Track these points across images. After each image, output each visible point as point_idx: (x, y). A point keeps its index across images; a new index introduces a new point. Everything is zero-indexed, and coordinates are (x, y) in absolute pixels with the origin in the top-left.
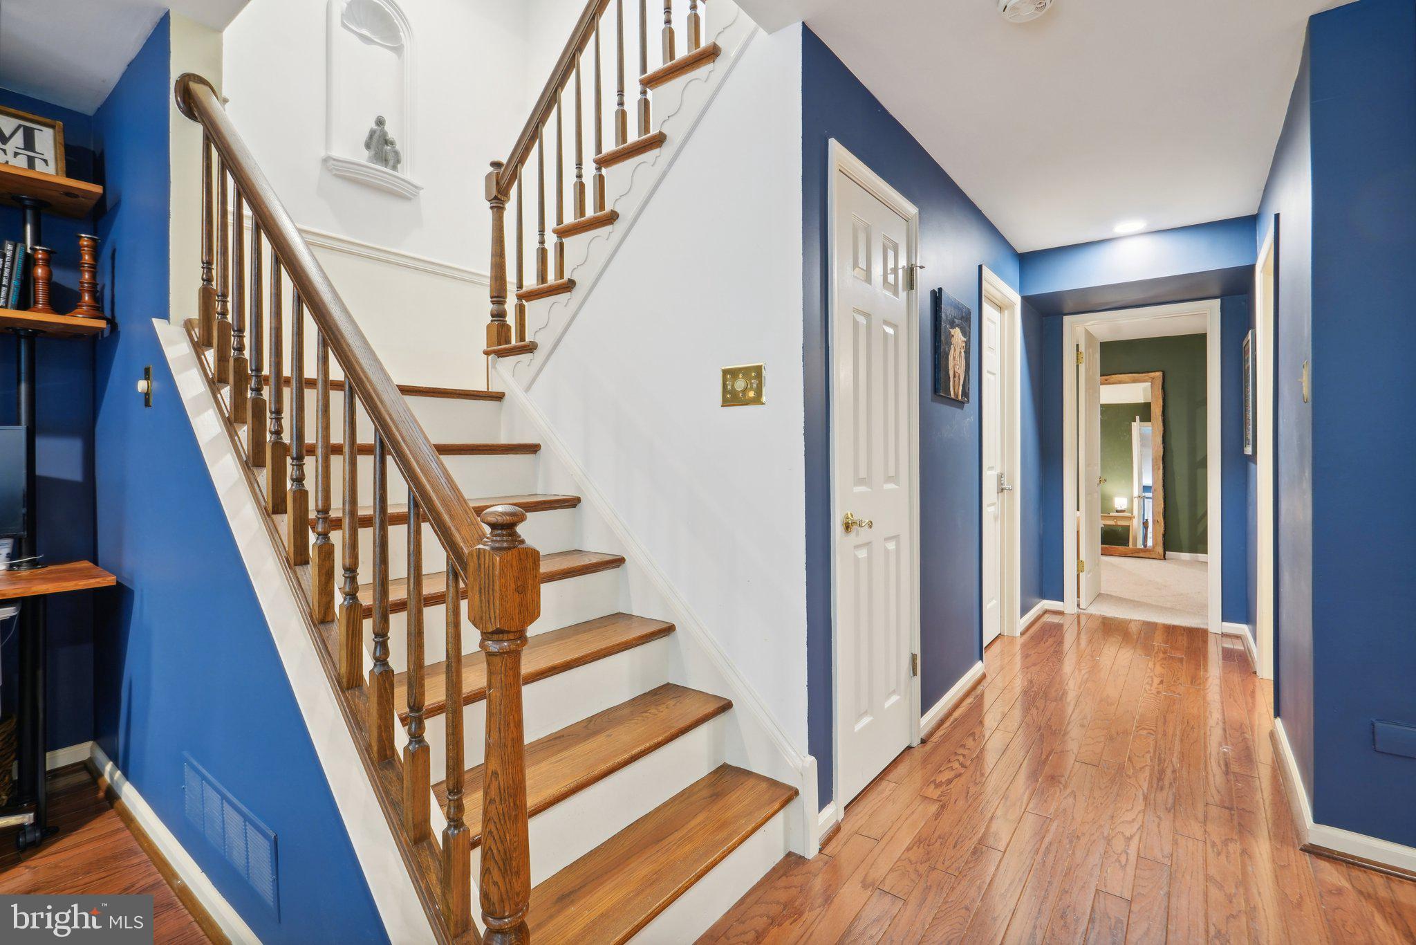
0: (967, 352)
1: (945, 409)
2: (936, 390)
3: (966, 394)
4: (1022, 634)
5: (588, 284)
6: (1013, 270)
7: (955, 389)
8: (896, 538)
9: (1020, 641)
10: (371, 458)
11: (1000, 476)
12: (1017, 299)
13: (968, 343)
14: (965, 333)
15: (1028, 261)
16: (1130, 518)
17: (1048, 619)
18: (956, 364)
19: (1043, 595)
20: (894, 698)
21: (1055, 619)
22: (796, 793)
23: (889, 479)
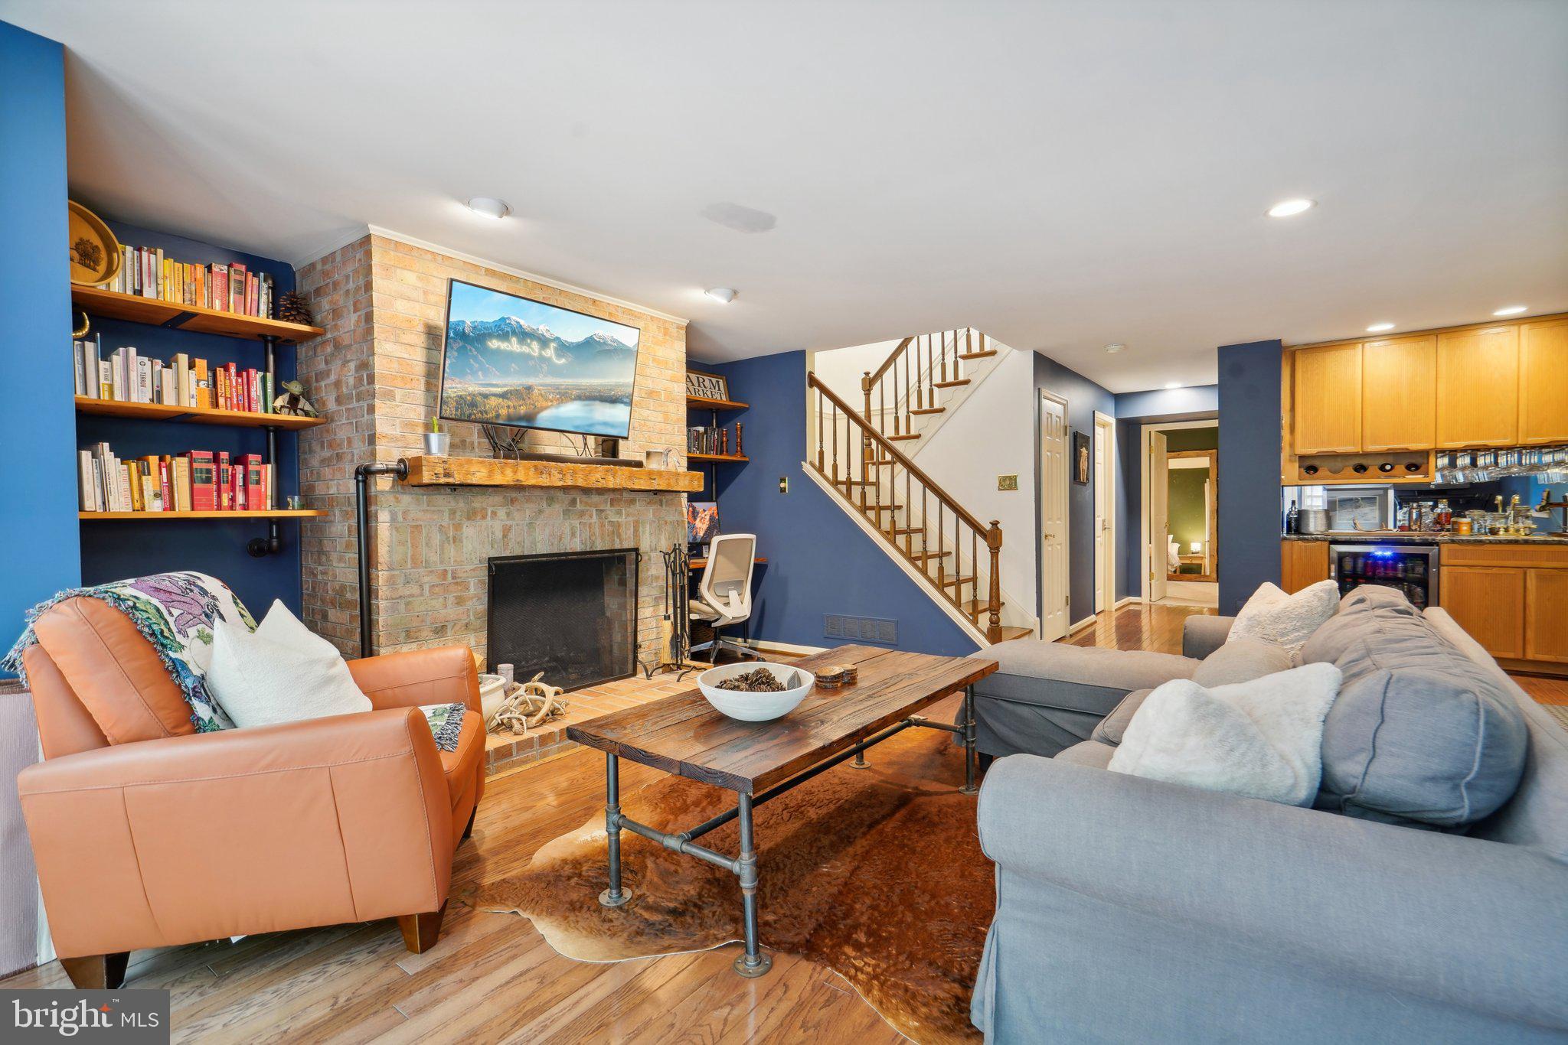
0: (1088, 458)
1: (1079, 487)
2: (1075, 479)
3: (1087, 479)
4: (1116, 610)
5: (927, 438)
6: (1110, 405)
7: (1083, 477)
8: (1060, 544)
9: (1115, 615)
10: (874, 511)
11: (1104, 521)
12: (1113, 421)
13: (1088, 454)
14: (1087, 449)
15: (1120, 399)
16: (1202, 558)
17: (1132, 607)
18: (1083, 465)
19: (1129, 593)
20: (1060, 613)
21: (1137, 608)
22: (1033, 630)
23: (1059, 519)
